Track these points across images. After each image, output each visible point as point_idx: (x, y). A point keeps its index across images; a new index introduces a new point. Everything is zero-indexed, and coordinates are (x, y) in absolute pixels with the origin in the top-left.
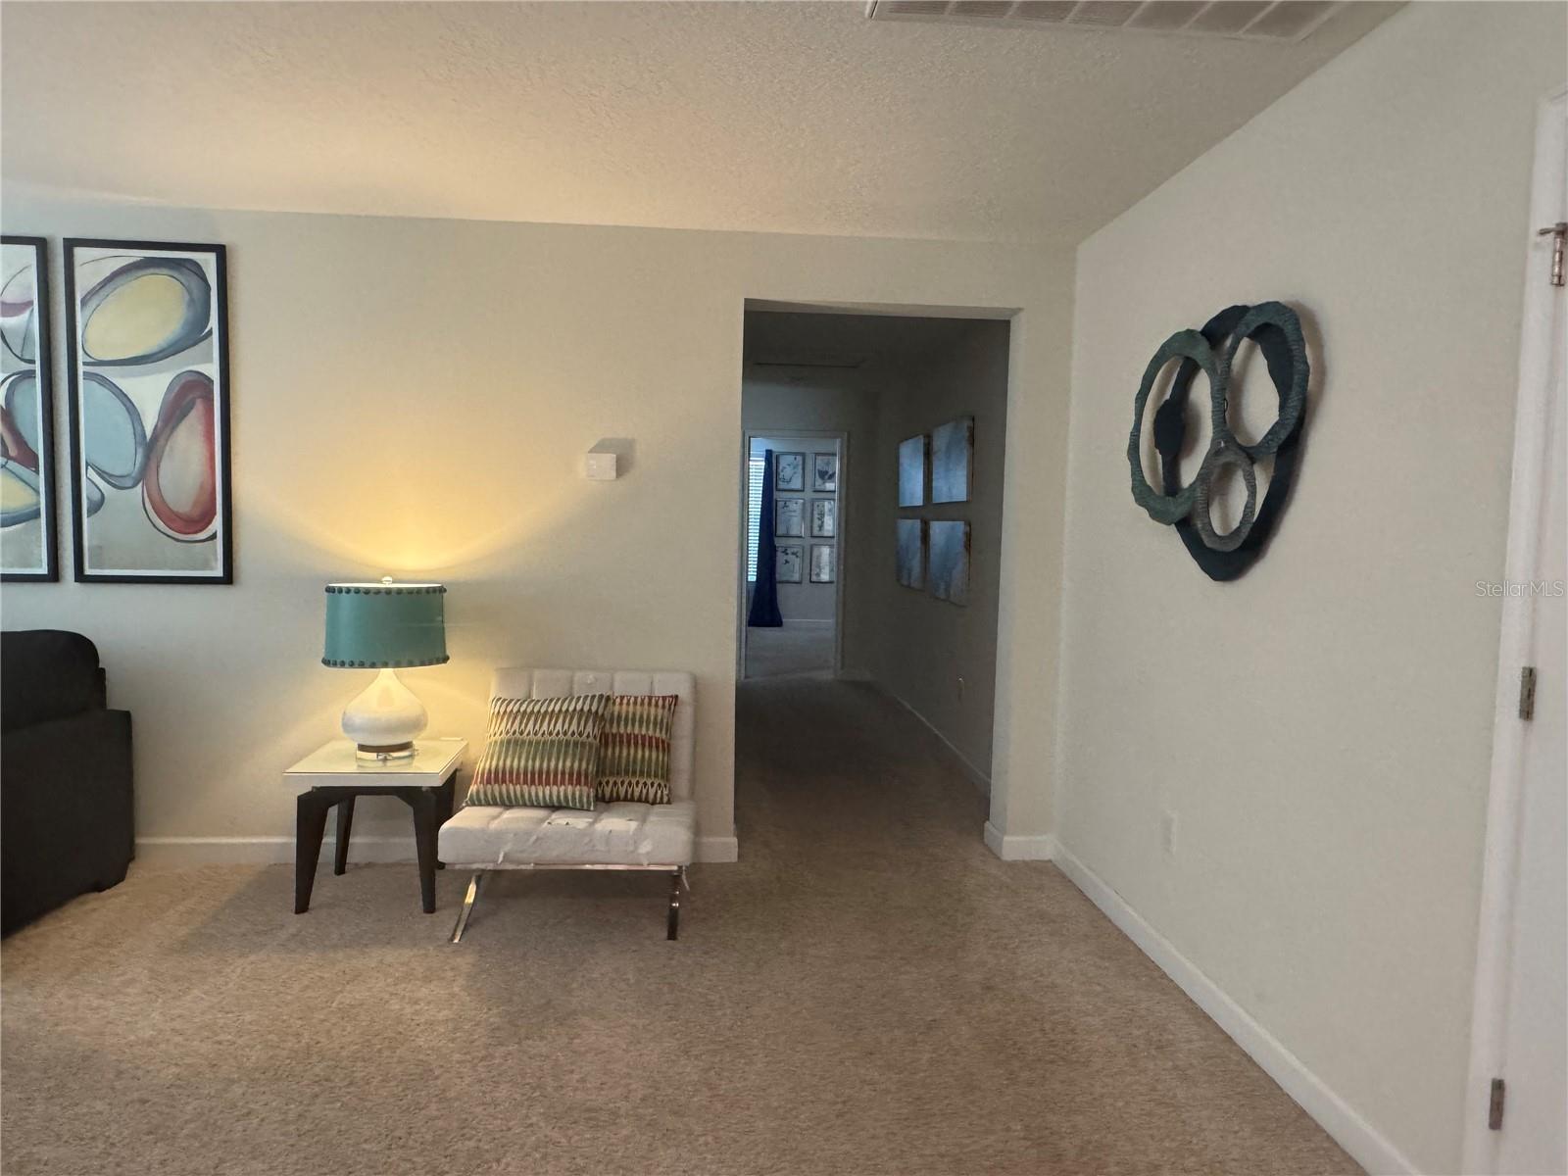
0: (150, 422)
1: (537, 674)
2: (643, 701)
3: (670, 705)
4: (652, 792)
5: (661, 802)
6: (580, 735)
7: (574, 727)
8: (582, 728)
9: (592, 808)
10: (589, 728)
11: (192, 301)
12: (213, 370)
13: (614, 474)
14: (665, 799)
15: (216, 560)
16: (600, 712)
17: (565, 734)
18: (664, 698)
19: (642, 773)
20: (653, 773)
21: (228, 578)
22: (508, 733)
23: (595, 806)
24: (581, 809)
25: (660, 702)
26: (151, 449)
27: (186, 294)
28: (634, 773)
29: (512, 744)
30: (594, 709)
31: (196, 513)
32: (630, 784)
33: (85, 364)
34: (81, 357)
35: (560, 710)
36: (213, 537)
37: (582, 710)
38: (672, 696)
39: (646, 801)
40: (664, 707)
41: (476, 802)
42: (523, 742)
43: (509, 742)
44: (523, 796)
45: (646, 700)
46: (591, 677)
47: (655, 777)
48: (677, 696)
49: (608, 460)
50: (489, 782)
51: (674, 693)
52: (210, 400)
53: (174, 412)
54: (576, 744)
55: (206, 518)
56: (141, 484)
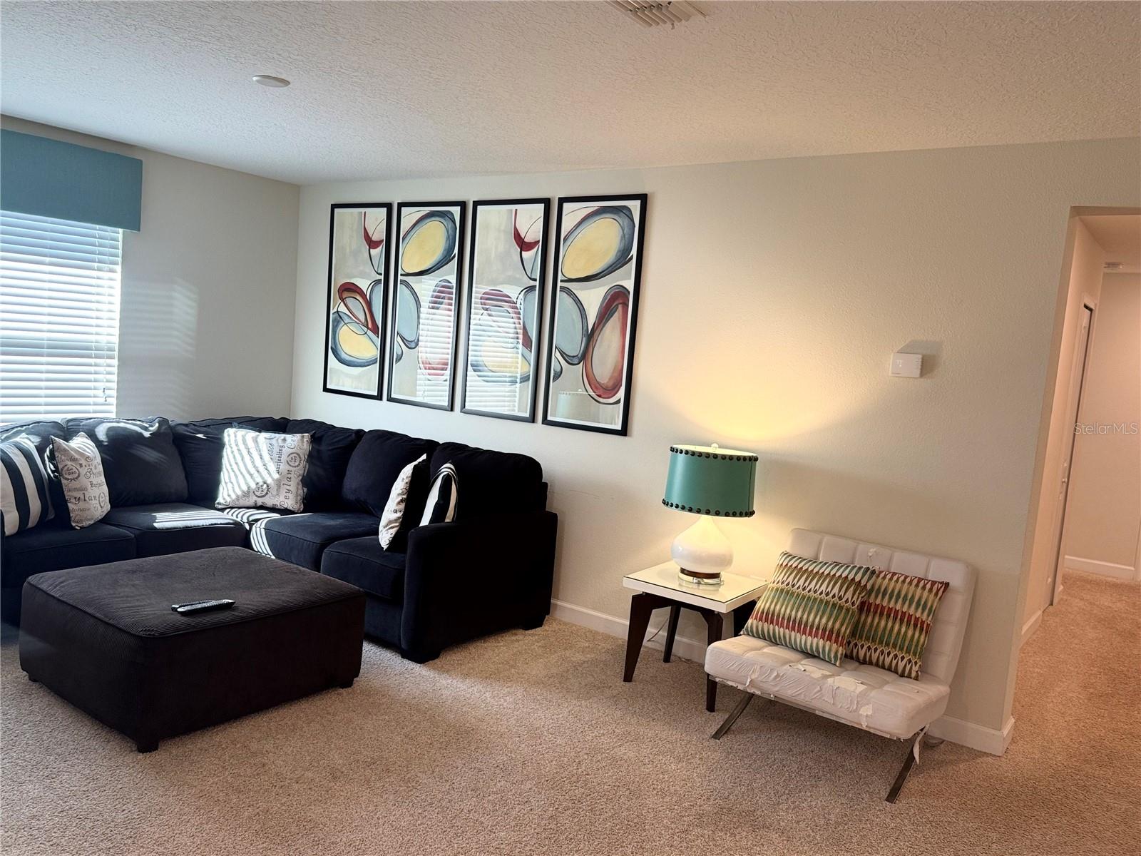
0: (592, 319)
1: (827, 539)
2: (911, 581)
3: (938, 591)
4: (901, 665)
5: (909, 676)
6: (840, 598)
7: (836, 590)
8: (842, 593)
9: (838, 664)
10: (849, 595)
11: (623, 236)
12: (629, 285)
13: (919, 372)
14: (914, 674)
15: (618, 417)
16: (863, 583)
17: (827, 594)
18: (934, 583)
19: (894, 646)
20: (905, 648)
21: (624, 432)
22: (783, 583)
23: (840, 663)
24: (830, 662)
25: (928, 586)
26: (590, 337)
27: (621, 231)
28: (887, 644)
29: (784, 593)
30: (857, 579)
31: (610, 384)
32: (882, 652)
33: (562, 281)
34: (560, 277)
35: (829, 574)
36: (618, 402)
37: (847, 577)
38: (942, 583)
39: (896, 672)
40: (931, 590)
41: (751, 634)
42: (793, 593)
43: (782, 590)
44: (784, 637)
45: (915, 582)
46: (872, 551)
47: (906, 652)
48: (947, 585)
49: (916, 360)
50: (761, 619)
51: (946, 580)
52: (626, 305)
53: (605, 313)
54: (834, 605)
55: (614, 389)
56: (582, 363)
